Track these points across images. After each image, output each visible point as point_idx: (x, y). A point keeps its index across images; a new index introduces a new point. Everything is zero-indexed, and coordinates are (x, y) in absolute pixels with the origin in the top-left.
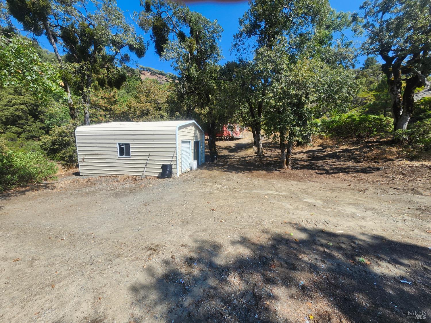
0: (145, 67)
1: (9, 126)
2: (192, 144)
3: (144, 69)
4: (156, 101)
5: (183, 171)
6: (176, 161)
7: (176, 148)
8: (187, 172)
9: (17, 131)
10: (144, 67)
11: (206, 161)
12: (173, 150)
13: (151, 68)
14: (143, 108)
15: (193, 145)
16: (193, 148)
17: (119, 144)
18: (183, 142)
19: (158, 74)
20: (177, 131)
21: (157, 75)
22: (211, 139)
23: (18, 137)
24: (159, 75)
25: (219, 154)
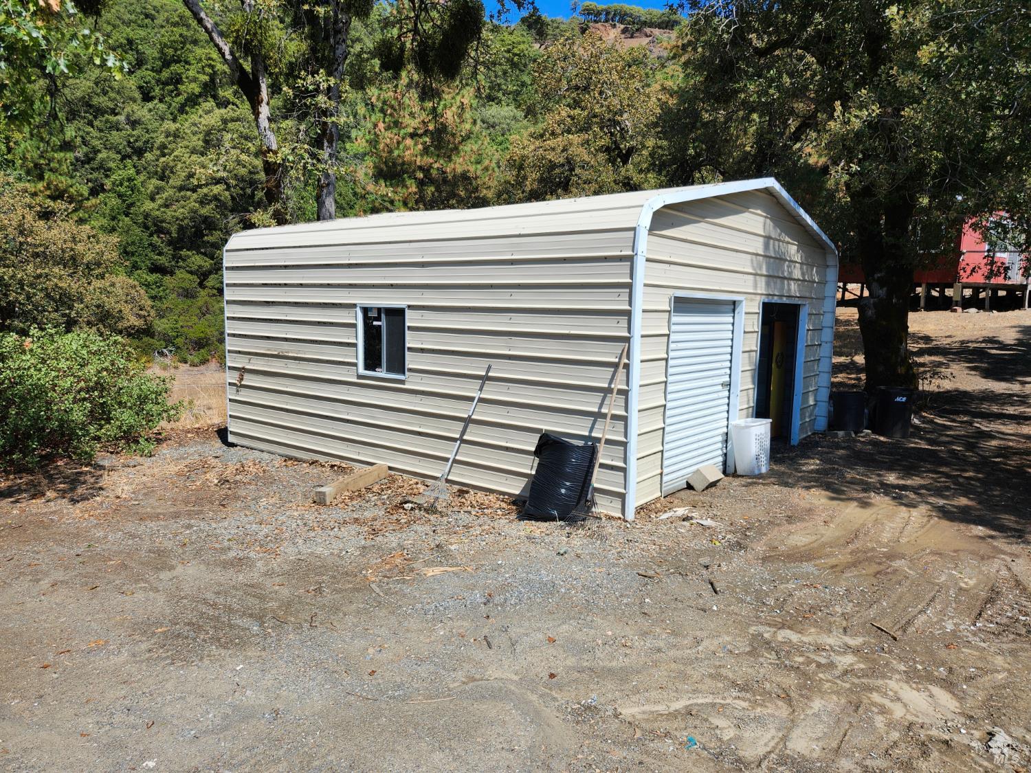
0: (604, 7)
1: (184, 253)
2: (749, 321)
3: (598, 13)
4: (611, 123)
5: (676, 477)
6: (624, 419)
7: (627, 340)
8: (699, 486)
9: (200, 267)
10: (601, 7)
11: (835, 423)
12: (608, 354)
13: (627, 7)
14: (550, 156)
15: (755, 324)
16: (754, 343)
17: (366, 310)
18: (683, 305)
19: (651, 25)
20: (643, 238)
21: (648, 30)
22: (882, 292)
23: (201, 285)
24: (656, 32)
25: (927, 385)
